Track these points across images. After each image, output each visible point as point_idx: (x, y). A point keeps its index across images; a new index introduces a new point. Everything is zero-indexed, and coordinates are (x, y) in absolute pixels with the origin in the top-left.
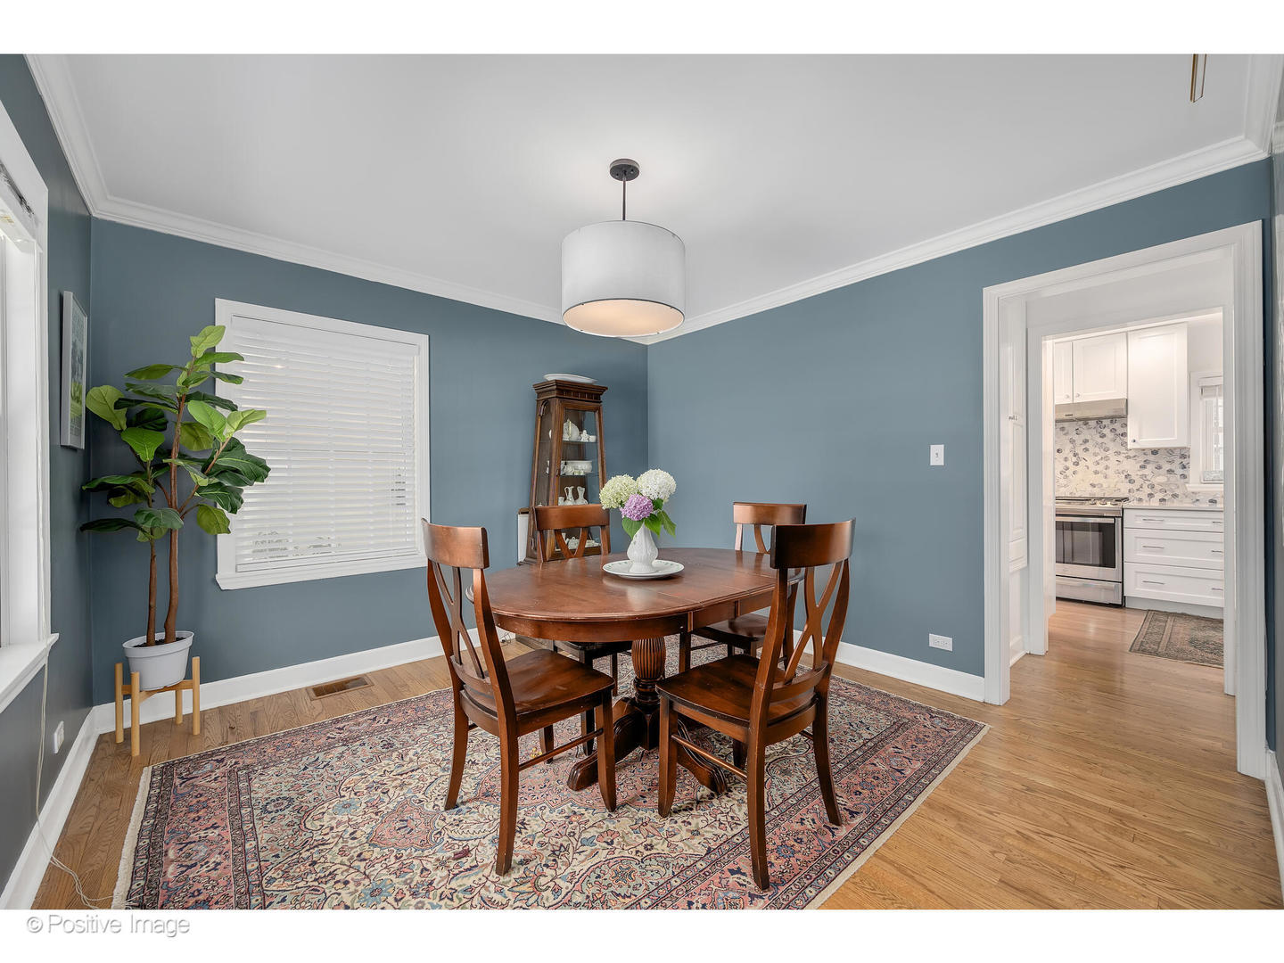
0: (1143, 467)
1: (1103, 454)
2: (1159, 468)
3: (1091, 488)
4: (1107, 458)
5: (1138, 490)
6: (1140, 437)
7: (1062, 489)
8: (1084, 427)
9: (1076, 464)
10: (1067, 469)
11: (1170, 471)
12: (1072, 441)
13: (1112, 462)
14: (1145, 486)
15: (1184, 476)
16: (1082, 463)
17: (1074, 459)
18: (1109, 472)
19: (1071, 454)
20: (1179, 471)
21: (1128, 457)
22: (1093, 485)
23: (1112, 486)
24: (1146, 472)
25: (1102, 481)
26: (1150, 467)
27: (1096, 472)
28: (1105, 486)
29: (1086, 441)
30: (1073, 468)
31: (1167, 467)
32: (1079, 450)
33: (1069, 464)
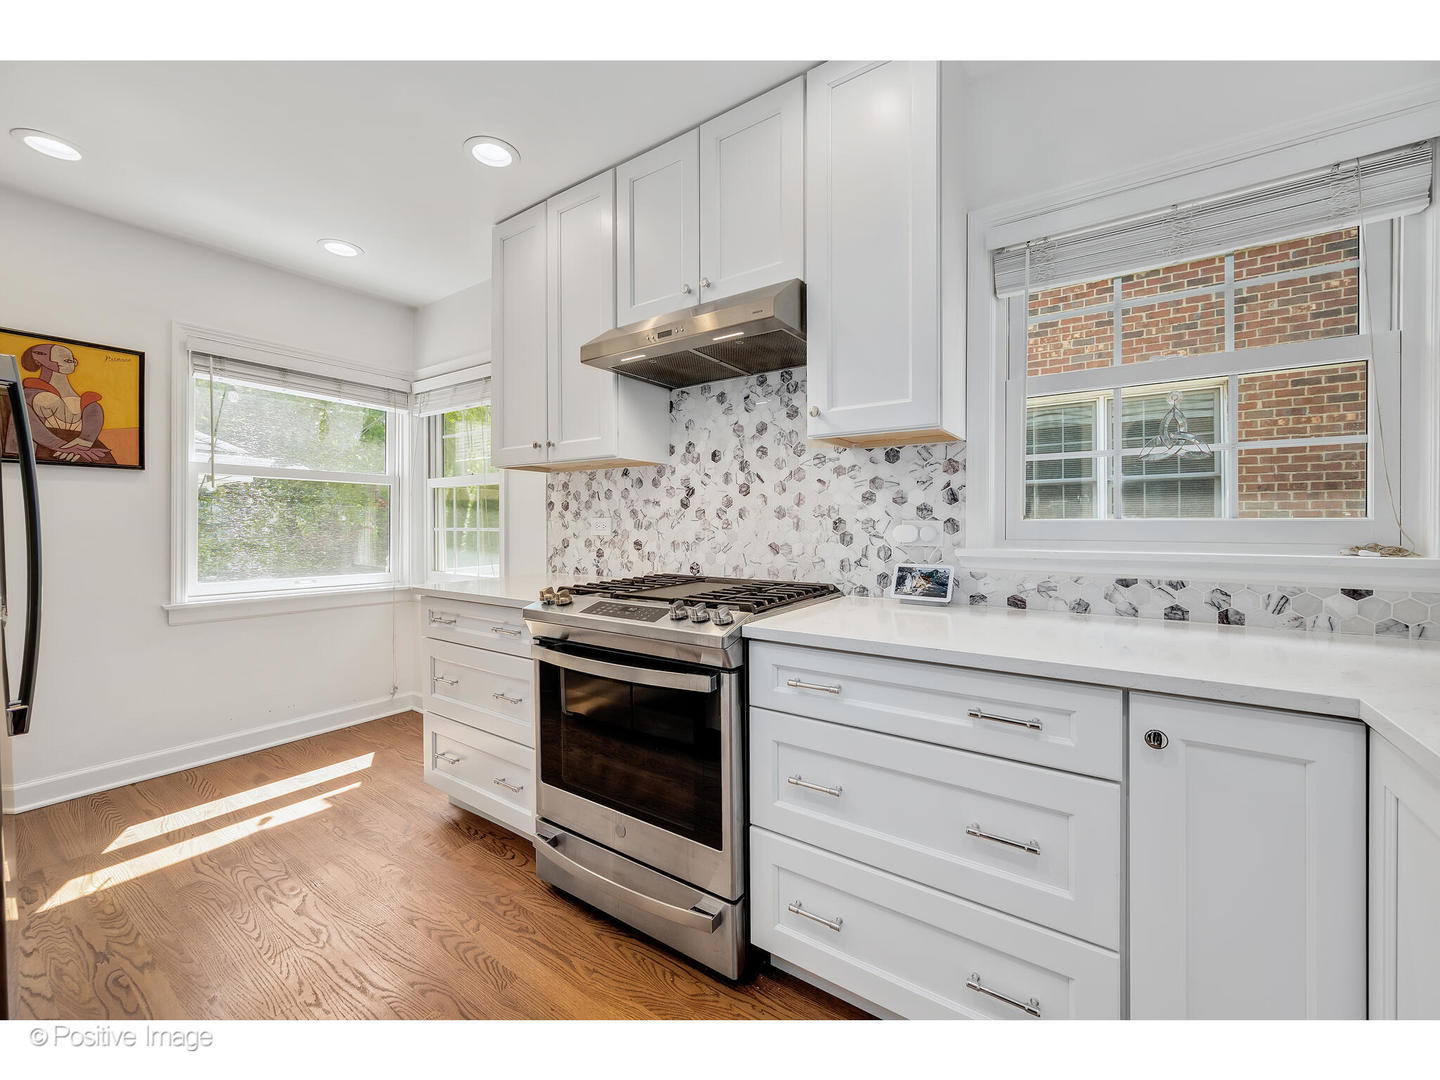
0: (868, 498)
1: (793, 463)
2: (900, 500)
3: (770, 555)
4: (797, 474)
5: (858, 563)
6: (832, 403)
7: (721, 558)
8: (759, 390)
9: (745, 490)
10: (729, 504)
11: (924, 510)
12: (738, 430)
13: (809, 487)
14: (872, 552)
15: (952, 525)
16: (755, 486)
17: (741, 478)
18: (806, 512)
19: (736, 465)
20: (943, 510)
21: (839, 471)
22: (774, 549)
23: (810, 550)
24: (875, 511)
25: (792, 537)
26: (884, 497)
27: (781, 513)
28: (796, 549)
29: (762, 429)
30: (739, 501)
31: (917, 497)
32: (750, 454)
33: (733, 490)
